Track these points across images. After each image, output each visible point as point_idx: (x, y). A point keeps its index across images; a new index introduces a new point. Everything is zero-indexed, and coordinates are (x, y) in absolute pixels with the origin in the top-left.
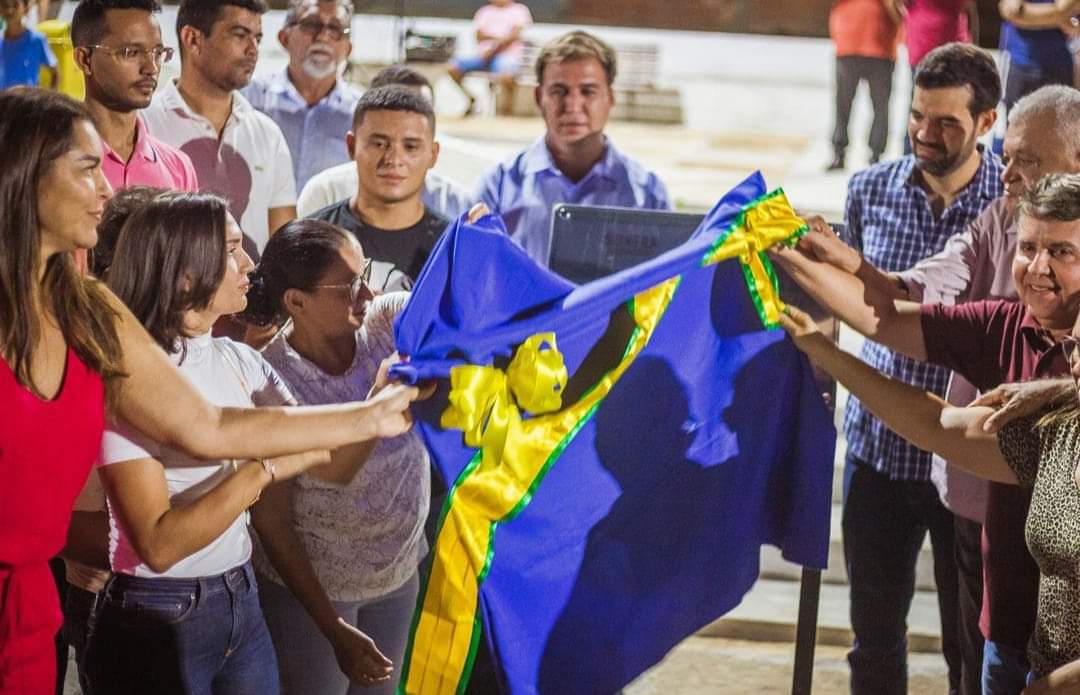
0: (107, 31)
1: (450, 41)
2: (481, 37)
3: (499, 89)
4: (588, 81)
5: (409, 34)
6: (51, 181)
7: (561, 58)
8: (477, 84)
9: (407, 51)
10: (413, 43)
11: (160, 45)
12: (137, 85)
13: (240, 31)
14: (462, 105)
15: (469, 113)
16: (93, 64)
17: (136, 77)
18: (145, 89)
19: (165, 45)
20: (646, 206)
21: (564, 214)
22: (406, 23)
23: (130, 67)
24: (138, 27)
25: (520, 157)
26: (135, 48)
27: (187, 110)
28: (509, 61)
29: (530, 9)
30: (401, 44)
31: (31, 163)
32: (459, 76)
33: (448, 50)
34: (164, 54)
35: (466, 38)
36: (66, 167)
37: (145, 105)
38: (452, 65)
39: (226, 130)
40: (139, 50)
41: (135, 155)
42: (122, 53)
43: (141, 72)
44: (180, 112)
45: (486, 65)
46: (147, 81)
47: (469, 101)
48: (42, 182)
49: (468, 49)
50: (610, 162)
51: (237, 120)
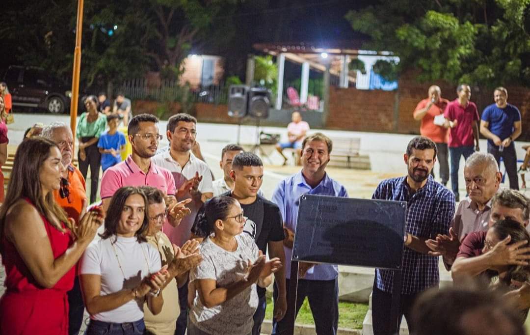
0: (139, 129)
1: (278, 136)
2: (290, 135)
3: (296, 155)
4: (321, 148)
5: (262, 133)
6: (43, 168)
7: (312, 139)
8: (288, 153)
9: (261, 140)
10: (263, 137)
11: (158, 134)
12: (149, 148)
13: (184, 129)
14: (282, 161)
15: (285, 164)
16: (135, 142)
17: (149, 145)
18: (153, 149)
19: (160, 134)
20: (339, 195)
21: (304, 198)
22: (260, 129)
23: (147, 142)
24: (150, 128)
25: (293, 178)
26: (149, 135)
27: (171, 159)
28: (299, 144)
29: (309, 124)
30: (258, 137)
31: (36, 162)
32: (280, 150)
33: (277, 139)
34: (160, 137)
35: (284, 135)
36: (48, 164)
37: (153, 155)
38: (278, 145)
39: (185, 166)
40: (151, 136)
41: (149, 172)
42: (144, 137)
43: (151, 143)
44: (167, 160)
45: (292, 145)
46: (153, 146)
47: (285, 159)
48: (40, 169)
49: (284, 140)
50: (326, 181)
51: (190, 163)
